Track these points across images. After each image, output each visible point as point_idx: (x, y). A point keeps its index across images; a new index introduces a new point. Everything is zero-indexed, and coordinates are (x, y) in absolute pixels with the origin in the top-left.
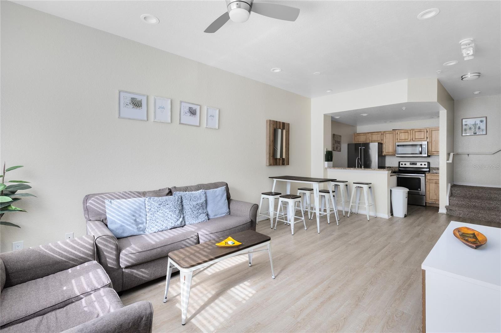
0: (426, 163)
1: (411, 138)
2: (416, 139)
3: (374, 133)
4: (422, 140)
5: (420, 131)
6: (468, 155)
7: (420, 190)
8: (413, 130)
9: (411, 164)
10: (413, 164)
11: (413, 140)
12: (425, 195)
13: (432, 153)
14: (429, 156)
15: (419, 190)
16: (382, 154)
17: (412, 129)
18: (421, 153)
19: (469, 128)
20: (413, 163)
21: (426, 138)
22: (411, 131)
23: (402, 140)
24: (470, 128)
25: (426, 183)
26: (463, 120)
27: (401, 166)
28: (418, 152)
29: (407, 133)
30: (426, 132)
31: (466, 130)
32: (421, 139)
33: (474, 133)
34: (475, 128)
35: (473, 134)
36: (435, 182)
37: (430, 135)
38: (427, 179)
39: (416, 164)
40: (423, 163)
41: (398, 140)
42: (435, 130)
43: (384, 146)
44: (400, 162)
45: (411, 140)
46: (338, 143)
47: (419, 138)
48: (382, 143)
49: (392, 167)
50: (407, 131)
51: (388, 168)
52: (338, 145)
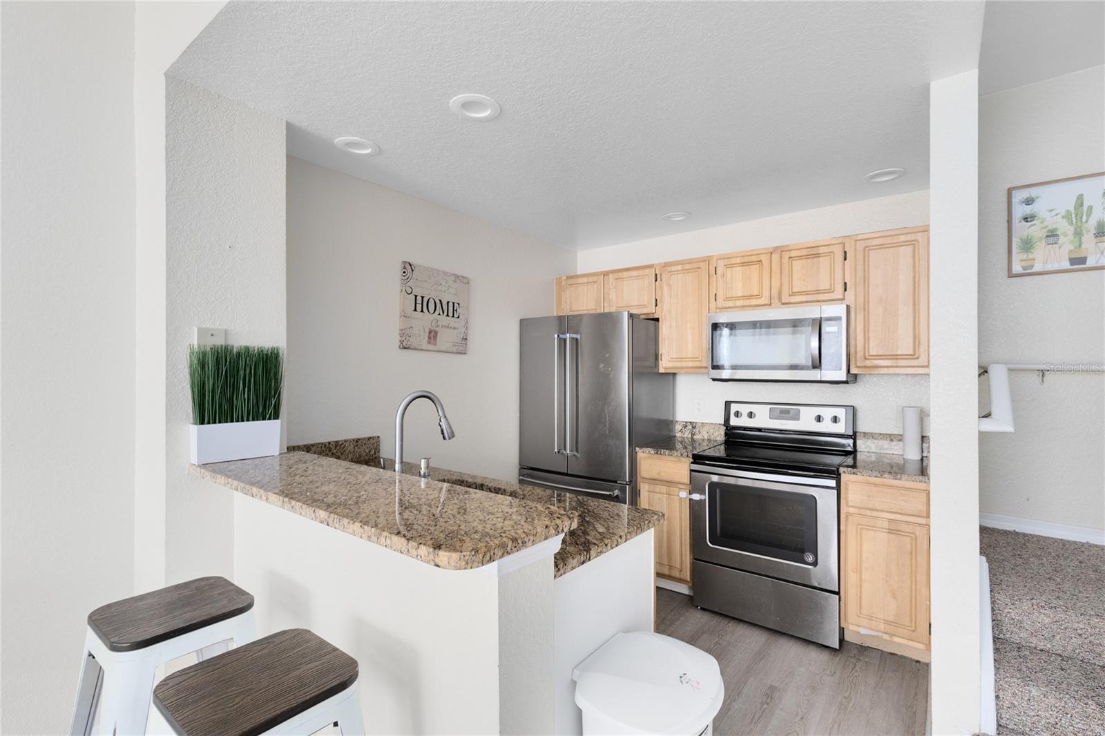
0: (841, 413)
1: (775, 293)
2: (793, 294)
3: (625, 274)
4: (821, 297)
5: (812, 253)
6: (1043, 373)
7: (815, 564)
8: (781, 250)
9: (772, 416)
10: (784, 414)
11: (780, 299)
12: (838, 593)
13: (868, 363)
14: (852, 378)
15: (810, 558)
16: (656, 366)
17: (776, 248)
18: (817, 364)
19: (1044, 233)
20: (782, 412)
21: (840, 287)
22: (775, 257)
23: (738, 298)
24: (1052, 235)
25: (842, 528)
26: (1014, 192)
27: (734, 422)
28: (803, 358)
29: (755, 268)
30: (840, 256)
31: (1028, 245)
32: (818, 292)
33: (1073, 261)
34: (1078, 233)
35: (1066, 265)
36: (886, 525)
37: (860, 274)
38: (848, 506)
39: (796, 417)
40: (827, 413)
41: (721, 303)
42: (881, 247)
43: (664, 327)
44: (732, 405)
45: (772, 302)
46: (441, 313)
47: (809, 289)
48: (655, 317)
49: (702, 423)
50: (754, 259)
51: (685, 427)
52: (444, 320)
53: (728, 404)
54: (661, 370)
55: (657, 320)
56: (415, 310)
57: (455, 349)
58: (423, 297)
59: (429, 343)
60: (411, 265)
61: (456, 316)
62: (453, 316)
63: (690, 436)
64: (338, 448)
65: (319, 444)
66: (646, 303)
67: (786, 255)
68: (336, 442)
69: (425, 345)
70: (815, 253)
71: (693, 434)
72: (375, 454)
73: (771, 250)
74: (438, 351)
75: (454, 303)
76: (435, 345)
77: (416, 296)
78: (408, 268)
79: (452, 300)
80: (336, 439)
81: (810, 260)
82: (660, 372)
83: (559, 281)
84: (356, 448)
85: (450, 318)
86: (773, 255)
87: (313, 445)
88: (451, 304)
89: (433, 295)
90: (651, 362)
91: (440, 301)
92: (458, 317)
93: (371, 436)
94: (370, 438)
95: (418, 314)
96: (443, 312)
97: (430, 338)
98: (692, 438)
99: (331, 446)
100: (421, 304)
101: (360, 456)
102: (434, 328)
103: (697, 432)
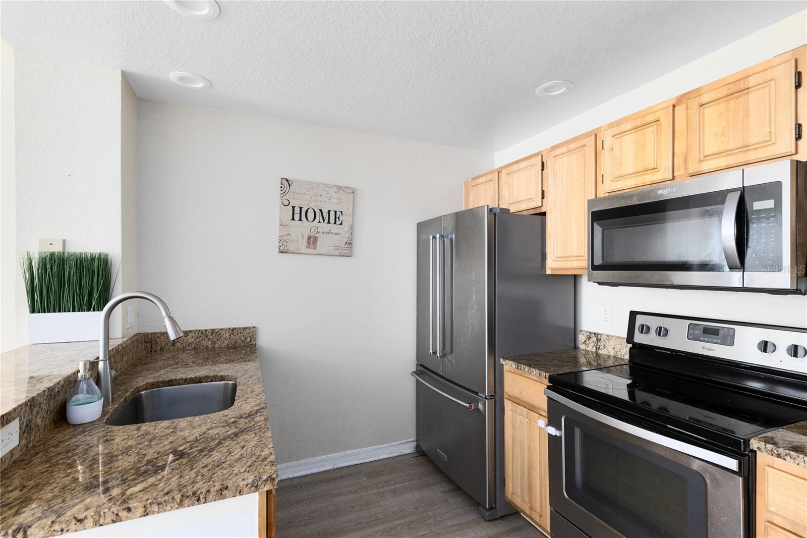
1: (680, 161)
2: (705, 159)
3: (515, 167)
4: (752, 155)
5: (736, 90)
8: (688, 98)
10: (710, 335)
11: (686, 168)
21: (787, 134)
22: (680, 109)
23: (629, 176)
27: (639, 338)
28: (715, 253)
29: (651, 131)
30: (788, 83)
32: (746, 148)
39: (729, 340)
41: (608, 185)
43: (551, 223)
44: (638, 316)
45: (676, 174)
46: (321, 220)
47: (730, 147)
48: (543, 211)
49: (608, 336)
50: (650, 118)
51: (589, 338)
52: (324, 227)
53: (633, 315)
54: (548, 272)
55: (544, 214)
56: (293, 219)
57: (337, 252)
58: (301, 208)
59: (308, 247)
60: (288, 181)
61: (338, 222)
62: (335, 223)
63: (594, 350)
64: (214, 335)
65: (196, 331)
66: (533, 196)
67: (694, 103)
68: (212, 330)
69: (303, 248)
70: (742, 88)
71: (598, 348)
72: (251, 341)
73: (674, 102)
74: (318, 254)
75: (336, 212)
76: (315, 249)
77: (293, 207)
78: (287, 182)
79: (333, 209)
80: (212, 328)
81: (732, 103)
82: (547, 273)
83: (466, 183)
84: (232, 336)
85: (332, 225)
86: (676, 108)
87: (190, 331)
88: (332, 214)
89: (313, 205)
90: (538, 263)
91: (321, 210)
92: (341, 224)
93: (246, 326)
94: (246, 328)
95: (297, 222)
96: (324, 220)
97: (309, 243)
98: (596, 353)
99: (207, 333)
100: (299, 214)
101: (236, 342)
102: (314, 234)
103: (602, 346)
